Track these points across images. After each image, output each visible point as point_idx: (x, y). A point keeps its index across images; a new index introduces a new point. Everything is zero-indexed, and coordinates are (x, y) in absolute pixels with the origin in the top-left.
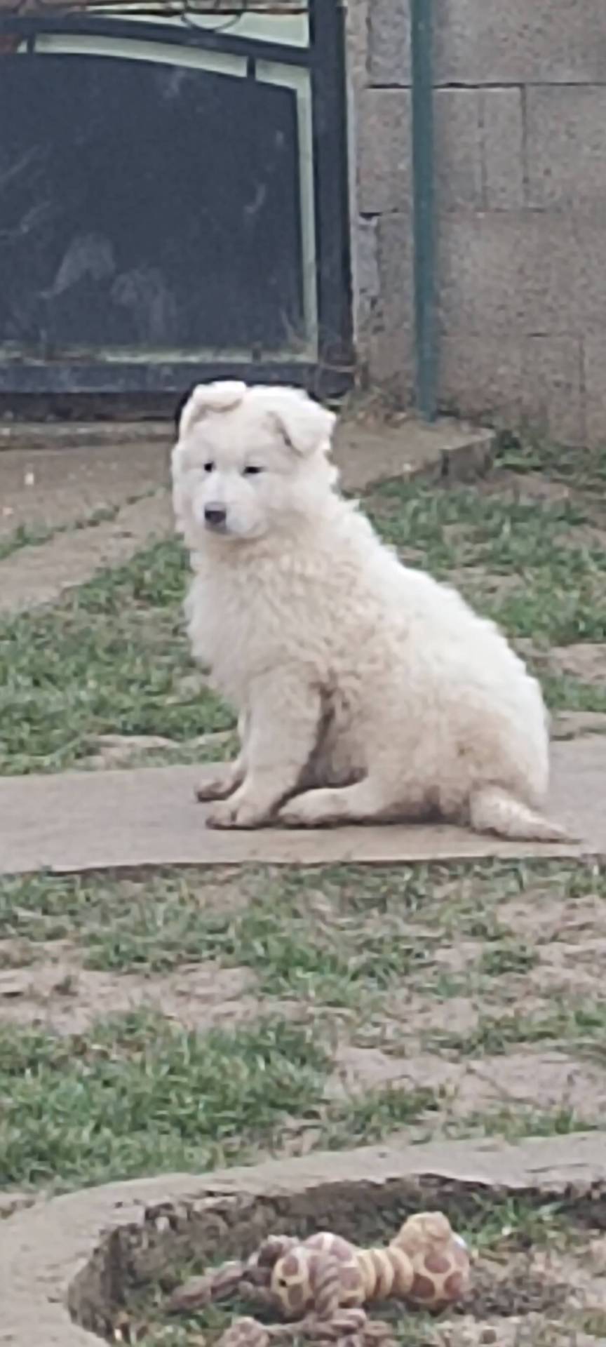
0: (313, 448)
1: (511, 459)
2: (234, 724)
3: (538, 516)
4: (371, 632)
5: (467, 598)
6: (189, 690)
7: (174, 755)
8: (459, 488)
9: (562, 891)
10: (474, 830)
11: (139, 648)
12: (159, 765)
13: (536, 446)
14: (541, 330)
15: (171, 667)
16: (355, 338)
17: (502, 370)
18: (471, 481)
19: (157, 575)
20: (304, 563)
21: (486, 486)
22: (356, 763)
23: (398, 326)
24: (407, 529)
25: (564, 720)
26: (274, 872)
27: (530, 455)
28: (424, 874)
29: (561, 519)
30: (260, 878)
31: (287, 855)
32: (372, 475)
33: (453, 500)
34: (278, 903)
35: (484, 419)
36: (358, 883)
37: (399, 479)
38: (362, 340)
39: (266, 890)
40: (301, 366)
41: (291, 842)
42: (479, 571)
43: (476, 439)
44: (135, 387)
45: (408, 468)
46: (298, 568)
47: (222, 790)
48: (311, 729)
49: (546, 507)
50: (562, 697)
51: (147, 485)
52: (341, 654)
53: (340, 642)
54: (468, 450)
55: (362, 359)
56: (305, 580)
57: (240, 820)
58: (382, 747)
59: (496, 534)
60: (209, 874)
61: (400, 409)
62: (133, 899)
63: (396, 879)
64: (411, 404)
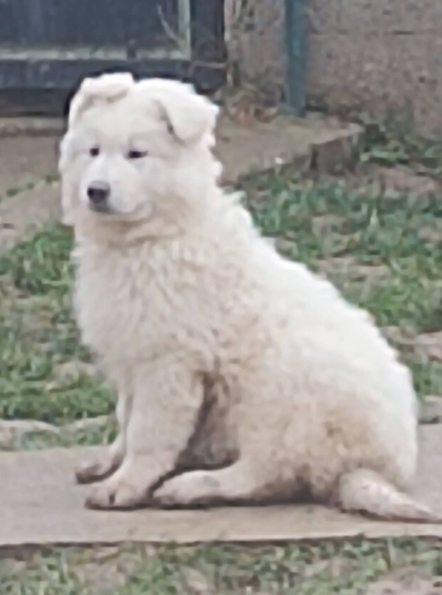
0: (196, 138)
1: (378, 153)
2: (112, 408)
3: (402, 208)
4: (255, 320)
5: (339, 286)
6: (69, 376)
7: (54, 440)
8: (326, 182)
9: (429, 569)
10: (344, 511)
11: (19, 335)
12: (39, 448)
13: (401, 139)
14: (408, 28)
15: (49, 354)
16: (227, 36)
17: (369, 67)
18: (340, 174)
19: (35, 265)
20: (194, 252)
21: (353, 179)
22: (230, 445)
23: (269, 24)
24: (277, 222)
25: (431, 404)
26: (151, 551)
27: (396, 149)
28: (296, 553)
29: (426, 211)
30: (137, 557)
31: (163, 535)
32: (244, 169)
33: (321, 193)
34: (155, 580)
35: (353, 114)
36: (232, 562)
37: (271, 171)
38: (235, 37)
39: (143, 570)
40: (174, 62)
41: (168, 521)
42: (347, 261)
43: (344, 133)
44: (12, 83)
45: (279, 161)
46: (187, 256)
47: (101, 472)
48: (190, 417)
49: (412, 199)
50: (428, 383)
51: (27, 178)
52: (226, 345)
53: (228, 333)
54: (336, 143)
55: (233, 57)
56: (196, 268)
57: (119, 501)
58: (255, 429)
59: (364, 224)
60: (88, 553)
61: (270, 103)
62: (15, 578)
63: (269, 558)
64: (283, 98)
